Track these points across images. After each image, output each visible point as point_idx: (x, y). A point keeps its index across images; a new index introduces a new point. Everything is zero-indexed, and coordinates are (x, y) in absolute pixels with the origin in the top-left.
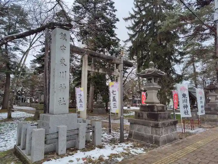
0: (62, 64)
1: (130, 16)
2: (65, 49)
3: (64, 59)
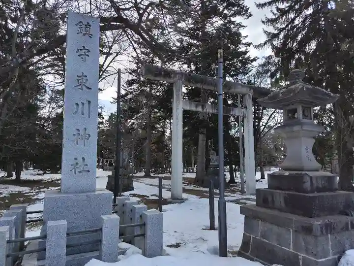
0: (80, 87)
2: (88, 55)
3: (86, 76)
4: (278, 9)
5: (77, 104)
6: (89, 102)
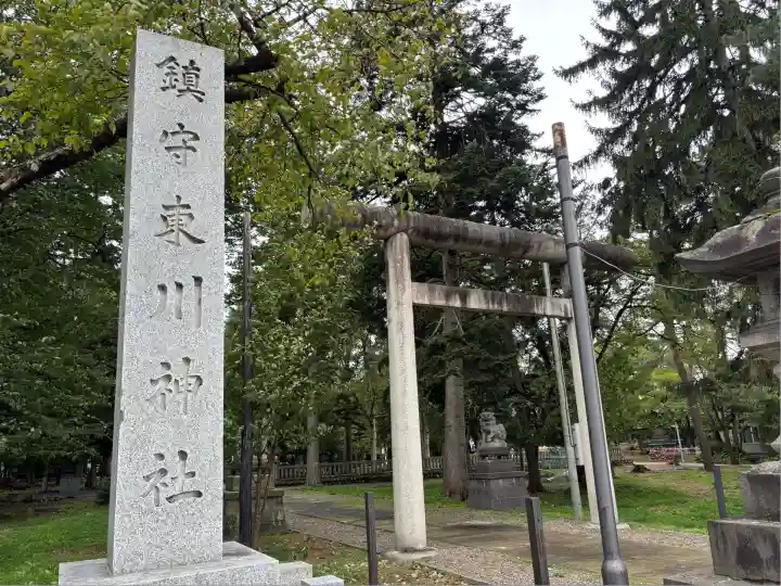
0: (172, 237)
1: (585, 56)
2: (194, 150)
3: (188, 207)
5: (163, 288)
6: (198, 280)
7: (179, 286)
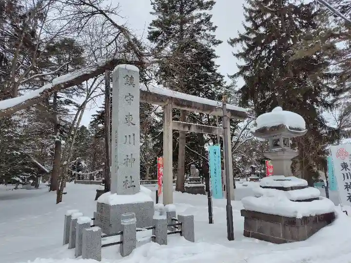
0: (128, 124)
2: (132, 100)
3: (131, 115)
4: (248, 45)
5: (126, 136)
6: (134, 135)
7: (129, 136)
